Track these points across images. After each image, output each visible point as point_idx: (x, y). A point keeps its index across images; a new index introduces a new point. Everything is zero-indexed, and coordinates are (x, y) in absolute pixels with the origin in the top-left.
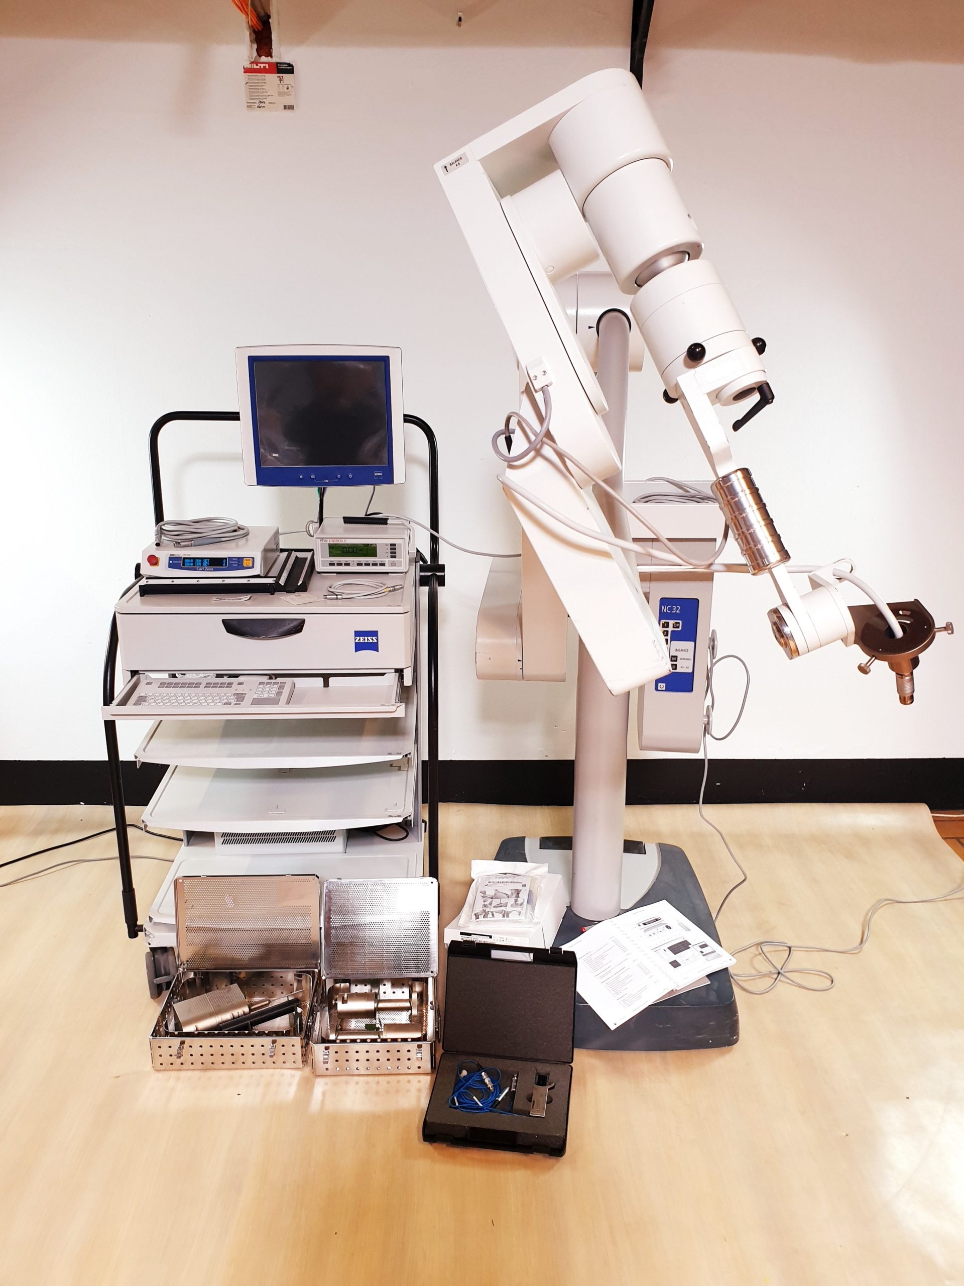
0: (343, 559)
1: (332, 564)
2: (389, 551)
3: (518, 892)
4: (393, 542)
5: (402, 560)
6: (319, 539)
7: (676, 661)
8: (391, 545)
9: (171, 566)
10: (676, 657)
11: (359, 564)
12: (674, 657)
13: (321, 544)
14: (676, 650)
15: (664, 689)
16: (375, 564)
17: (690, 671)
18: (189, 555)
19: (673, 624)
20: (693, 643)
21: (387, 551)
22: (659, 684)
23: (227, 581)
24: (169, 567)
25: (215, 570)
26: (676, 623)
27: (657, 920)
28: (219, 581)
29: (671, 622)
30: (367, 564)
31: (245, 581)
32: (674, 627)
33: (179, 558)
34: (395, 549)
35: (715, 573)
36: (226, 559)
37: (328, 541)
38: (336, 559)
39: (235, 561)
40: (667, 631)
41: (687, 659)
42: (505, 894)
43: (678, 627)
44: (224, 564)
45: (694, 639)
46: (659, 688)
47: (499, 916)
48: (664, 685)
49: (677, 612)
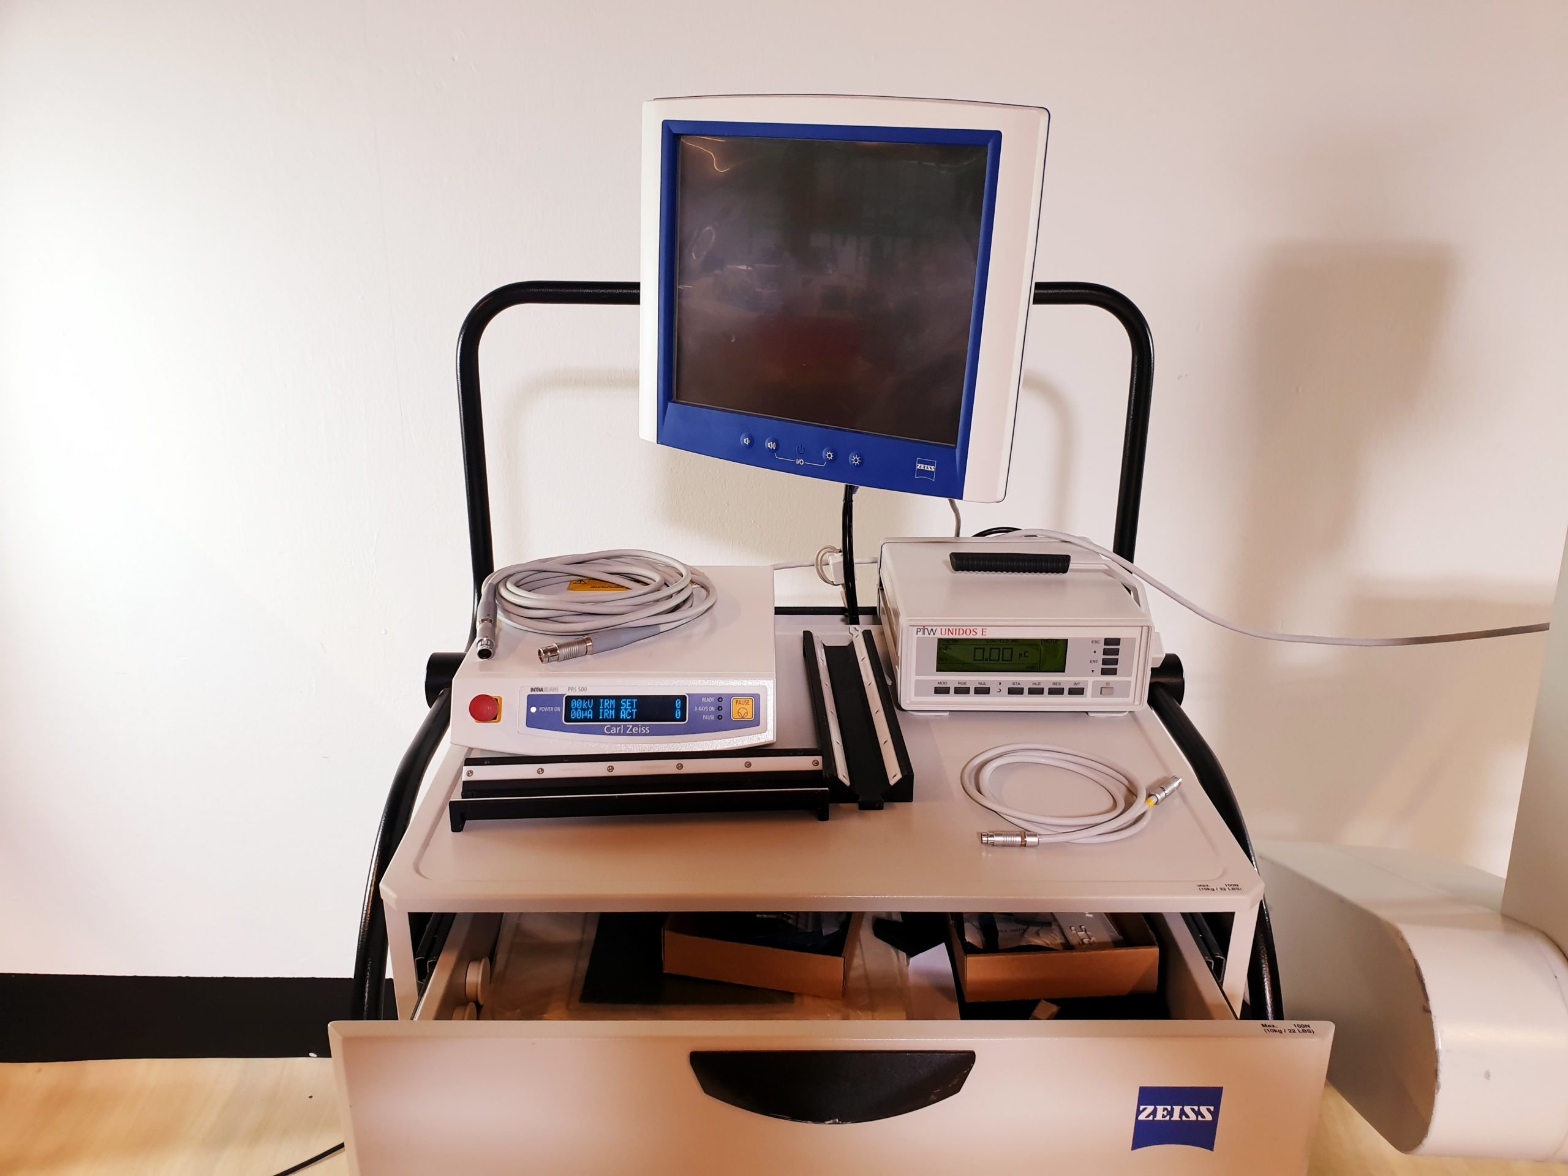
0: (972, 679)
1: (941, 690)
2: (1100, 656)
4: (1112, 634)
5: (1132, 679)
6: (916, 628)
8: (1108, 642)
9: (533, 721)
11: (1015, 691)
13: (919, 639)
16: (1056, 691)
18: (585, 689)
21: (1094, 657)
23: (692, 767)
24: (528, 725)
25: (654, 732)
28: (668, 767)
30: (1036, 691)
31: (736, 765)
33: (553, 699)
34: (1116, 652)
36: (683, 698)
37: (938, 631)
38: (953, 679)
39: (709, 705)
44: (678, 715)
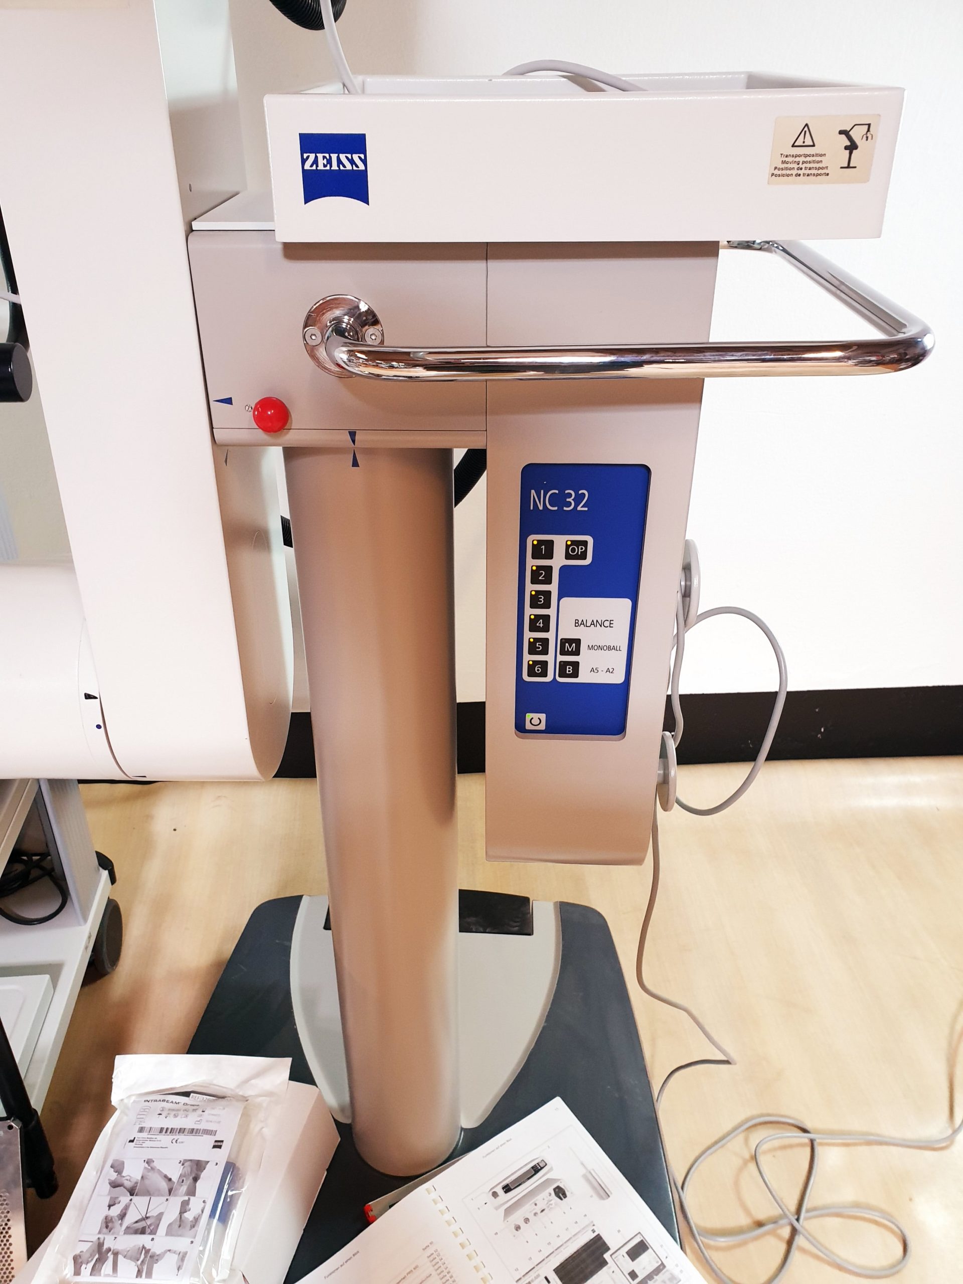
3: (197, 1168)
7: (577, 652)
10: (578, 642)
12: (570, 641)
14: (577, 623)
15: (542, 727)
17: (618, 678)
19: (567, 547)
20: (627, 603)
22: (529, 716)
26: (573, 542)
27: (536, 1169)
29: (560, 542)
32: (568, 557)
35: (706, 379)
40: (549, 569)
41: (609, 648)
42: (166, 1176)
43: (583, 556)
45: (631, 591)
46: (528, 726)
47: (127, 1268)
48: (543, 716)
49: (579, 508)
